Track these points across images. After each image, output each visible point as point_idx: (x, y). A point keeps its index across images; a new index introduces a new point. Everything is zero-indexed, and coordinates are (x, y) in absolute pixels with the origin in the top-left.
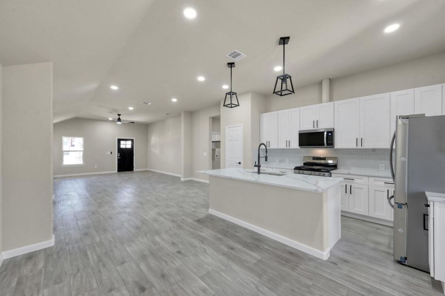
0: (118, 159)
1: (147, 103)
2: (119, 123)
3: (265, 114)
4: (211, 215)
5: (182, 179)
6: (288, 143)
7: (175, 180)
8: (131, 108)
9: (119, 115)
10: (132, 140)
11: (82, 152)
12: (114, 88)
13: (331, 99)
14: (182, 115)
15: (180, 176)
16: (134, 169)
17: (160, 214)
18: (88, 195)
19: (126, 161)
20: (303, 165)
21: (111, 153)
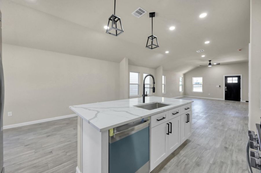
0: (225, 91)
9: (210, 61)
10: (239, 77)
16: (241, 100)
21: (220, 86)
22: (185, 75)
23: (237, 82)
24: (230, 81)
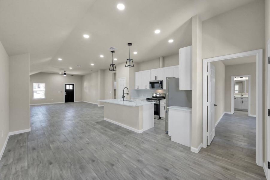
0: (65, 95)
1: (79, 66)
2: (65, 75)
3: (137, 72)
4: (104, 120)
5: (99, 106)
6: (146, 87)
7: (96, 106)
8: (71, 68)
9: (65, 71)
10: (73, 85)
11: (44, 92)
12: (60, 59)
13: (163, 66)
14: (99, 72)
15: (97, 104)
16: (74, 101)
17: (81, 120)
18: (47, 113)
19: (69, 97)
20: (152, 97)
21: (61, 92)
23: (72, 89)
24: (68, 87)
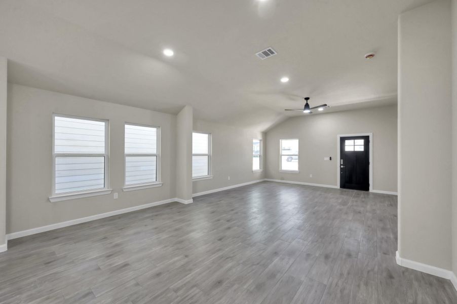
0: (341, 168)
9: (307, 99)
11: (297, 157)
16: (371, 187)
21: (331, 159)
22: (265, 134)
23: (361, 149)
24: (350, 146)
